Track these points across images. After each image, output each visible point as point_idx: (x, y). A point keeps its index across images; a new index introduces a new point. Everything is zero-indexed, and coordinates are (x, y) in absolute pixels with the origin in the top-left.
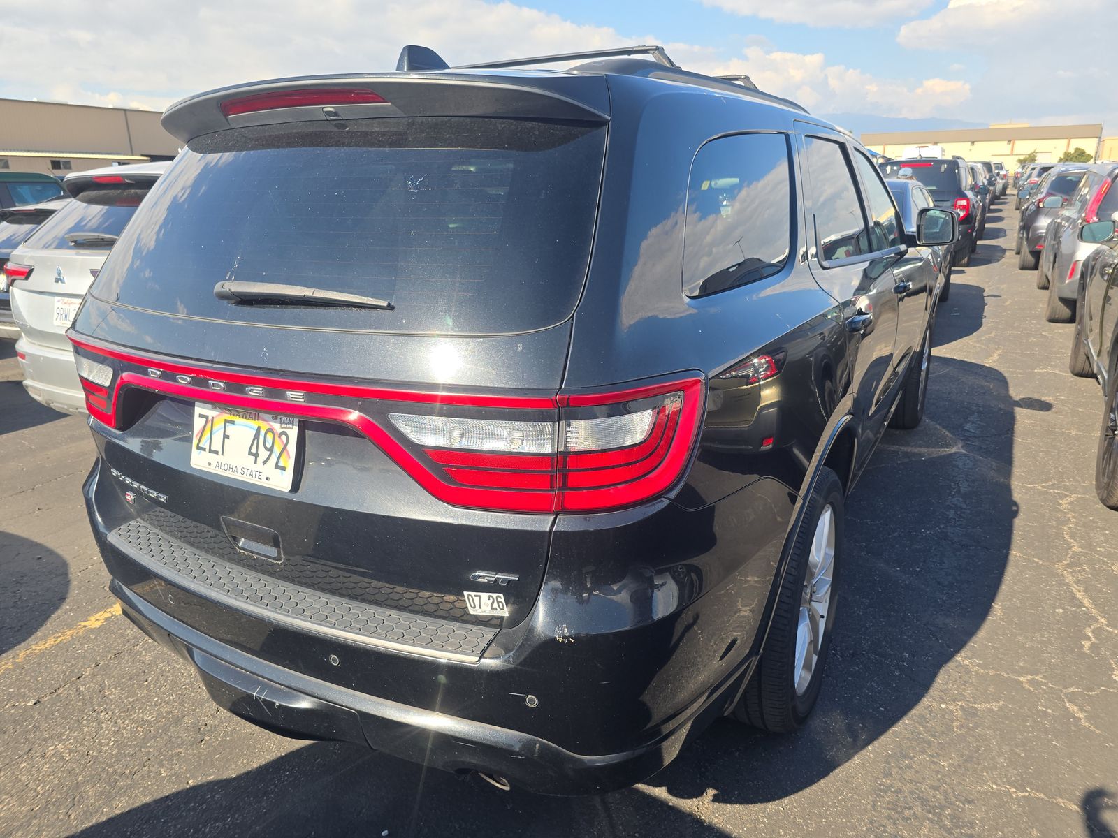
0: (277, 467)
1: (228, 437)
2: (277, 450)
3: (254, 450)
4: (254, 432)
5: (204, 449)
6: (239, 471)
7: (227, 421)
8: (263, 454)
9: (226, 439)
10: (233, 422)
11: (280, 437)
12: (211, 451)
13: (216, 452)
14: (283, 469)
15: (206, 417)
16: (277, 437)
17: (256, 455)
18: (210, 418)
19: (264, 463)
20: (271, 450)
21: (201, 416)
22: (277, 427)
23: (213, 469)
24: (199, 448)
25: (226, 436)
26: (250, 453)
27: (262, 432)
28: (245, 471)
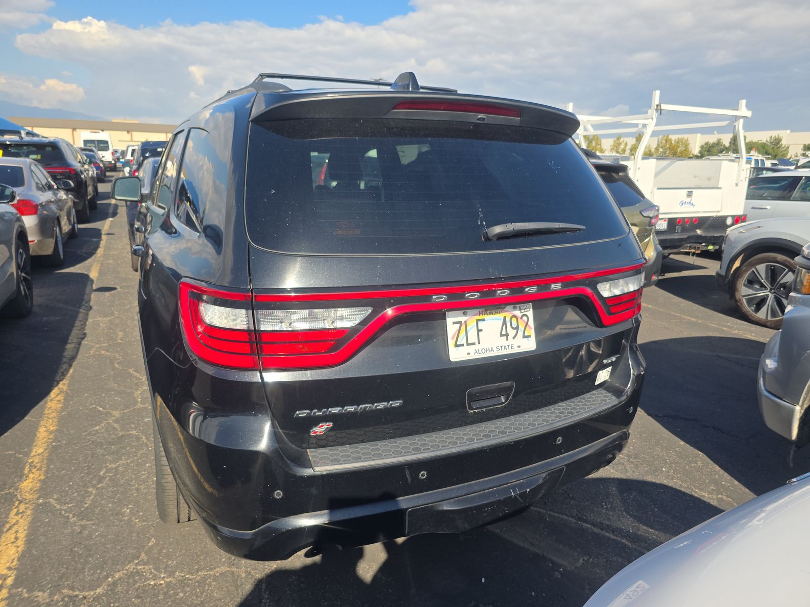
0: (524, 337)
1: (481, 330)
2: (521, 327)
3: (504, 332)
4: (501, 322)
5: (462, 345)
6: (495, 349)
7: (478, 321)
8: (512, 332)
9: (480, 333)
10: (483, 320)
11: (521, 318)
12: (468, 344)
13: (474, 344)
14: (529, 336)
15: (460, 323)
16: (519, 320)
17: (507, 335)
18: (463, 322)
19: (514, 338)
20: (517, 328)
21: (454, 323)
22: (517, 313)
23: (473, 356)
24: (456, 346)
25: (479, 331)
26: (502, 335)
27: (508, 320)
28: (500, 348)
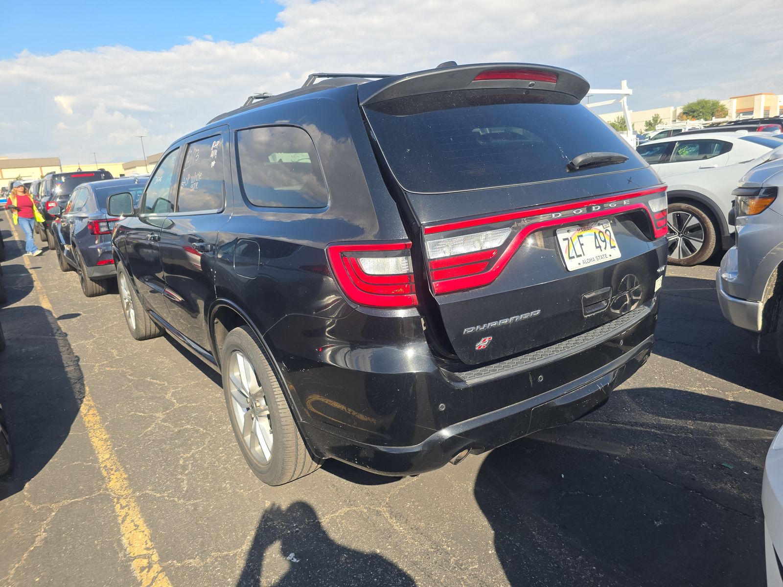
0: (612, 247)
1: (583, 244)
2: (608, 240)
3: (598, 245)
4: (594, 236)
5: (573, 257)
6: (595, 259)
7: (579, 237)
8: (603, 245)
9: (582, 246)
10: (582, 236)
11: (606, 233)
12: (578, 256)
13: (581, 256)
14: (614, 247)
15: (567, 239)
16: (604, 233)
17: (600, 247)
18: (569, 239)
19: (605, 248)
20: (605, 241)
21: (564, 240)
22: (601, 228)
23: (583, 266)
24: (571, 258)
25: (582, 245)
26: (597, 247)
27: (597, 235)
28: (598, 257)
